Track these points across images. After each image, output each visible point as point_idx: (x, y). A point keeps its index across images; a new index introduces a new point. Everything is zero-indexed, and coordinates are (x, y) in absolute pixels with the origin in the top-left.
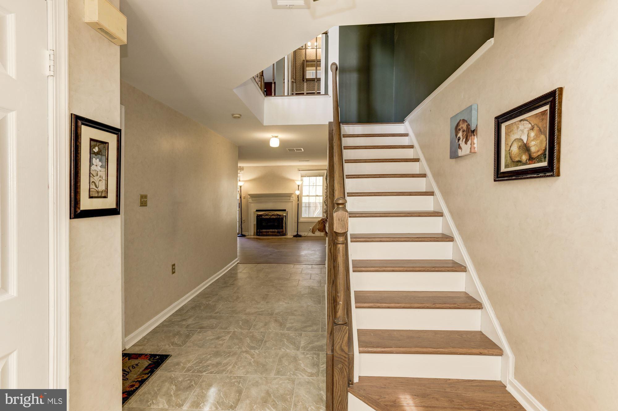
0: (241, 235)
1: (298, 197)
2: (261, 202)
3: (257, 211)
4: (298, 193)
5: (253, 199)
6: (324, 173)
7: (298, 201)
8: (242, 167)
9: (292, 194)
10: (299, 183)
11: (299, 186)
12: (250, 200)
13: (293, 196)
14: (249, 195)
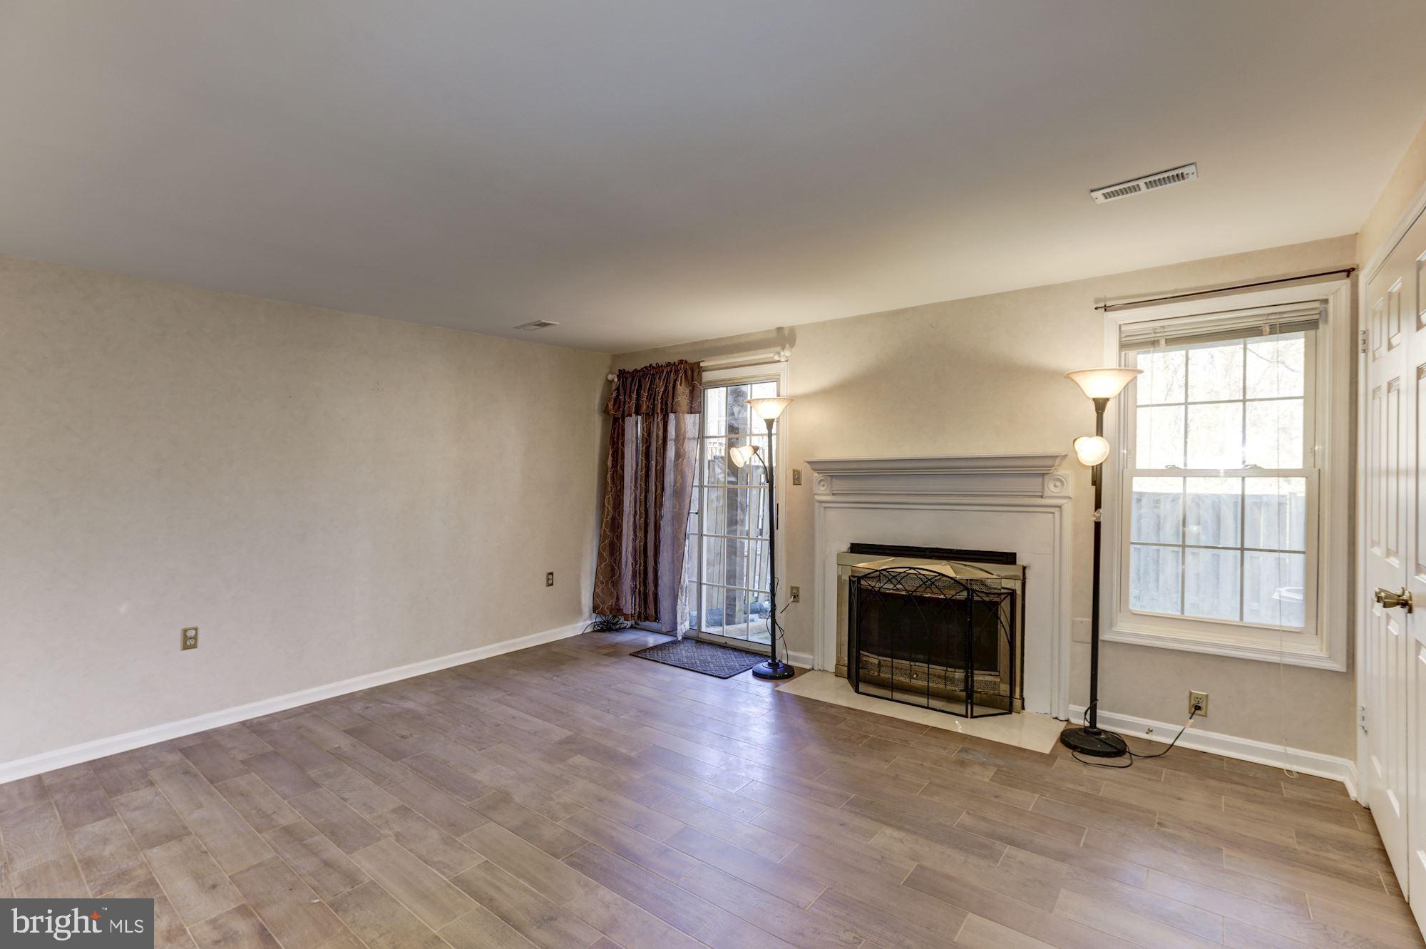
0: (769, 670)
1: (1097, 482)
2: (873, 506)
3: (856, 548)
4: (1091, 450)
5: (839, 485)
6: (1326, 301)
7: (1098, 505)
8: (786, 332)
9: (1054, 457)
10: (1102, 384)
11: (1100, 405)
12: (823, 493)
13: (1063, 471)
14: (817, 466)
